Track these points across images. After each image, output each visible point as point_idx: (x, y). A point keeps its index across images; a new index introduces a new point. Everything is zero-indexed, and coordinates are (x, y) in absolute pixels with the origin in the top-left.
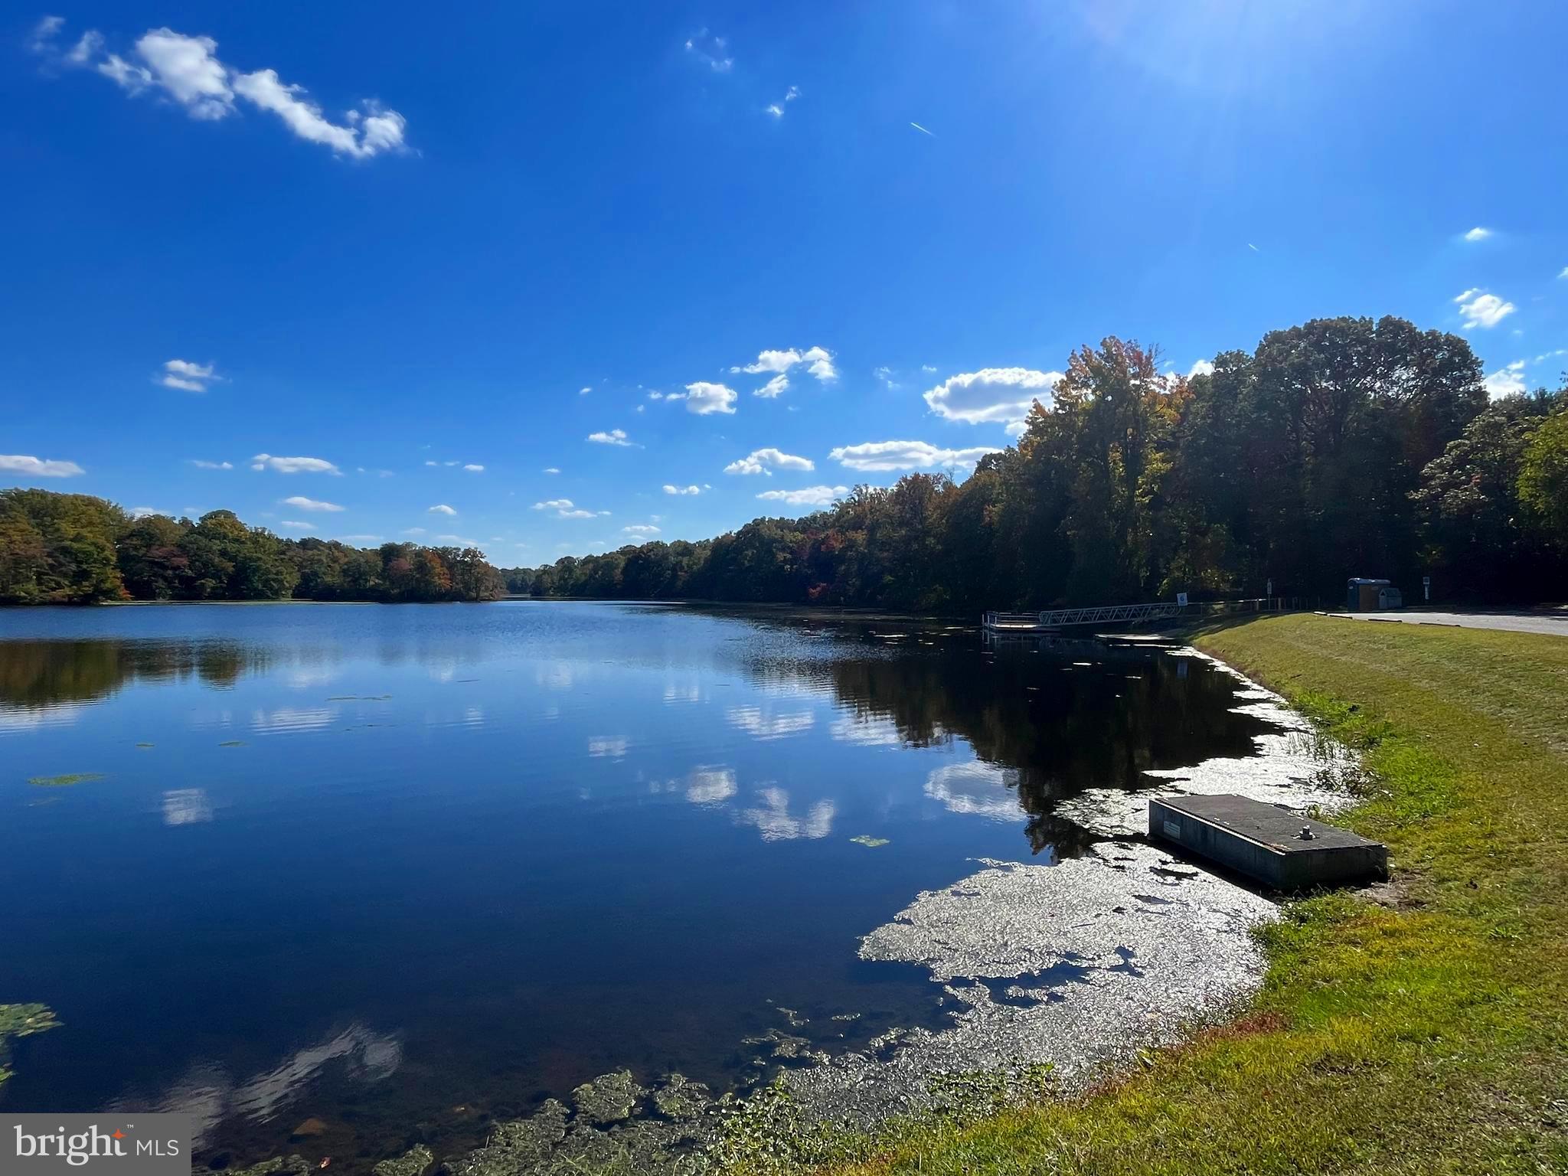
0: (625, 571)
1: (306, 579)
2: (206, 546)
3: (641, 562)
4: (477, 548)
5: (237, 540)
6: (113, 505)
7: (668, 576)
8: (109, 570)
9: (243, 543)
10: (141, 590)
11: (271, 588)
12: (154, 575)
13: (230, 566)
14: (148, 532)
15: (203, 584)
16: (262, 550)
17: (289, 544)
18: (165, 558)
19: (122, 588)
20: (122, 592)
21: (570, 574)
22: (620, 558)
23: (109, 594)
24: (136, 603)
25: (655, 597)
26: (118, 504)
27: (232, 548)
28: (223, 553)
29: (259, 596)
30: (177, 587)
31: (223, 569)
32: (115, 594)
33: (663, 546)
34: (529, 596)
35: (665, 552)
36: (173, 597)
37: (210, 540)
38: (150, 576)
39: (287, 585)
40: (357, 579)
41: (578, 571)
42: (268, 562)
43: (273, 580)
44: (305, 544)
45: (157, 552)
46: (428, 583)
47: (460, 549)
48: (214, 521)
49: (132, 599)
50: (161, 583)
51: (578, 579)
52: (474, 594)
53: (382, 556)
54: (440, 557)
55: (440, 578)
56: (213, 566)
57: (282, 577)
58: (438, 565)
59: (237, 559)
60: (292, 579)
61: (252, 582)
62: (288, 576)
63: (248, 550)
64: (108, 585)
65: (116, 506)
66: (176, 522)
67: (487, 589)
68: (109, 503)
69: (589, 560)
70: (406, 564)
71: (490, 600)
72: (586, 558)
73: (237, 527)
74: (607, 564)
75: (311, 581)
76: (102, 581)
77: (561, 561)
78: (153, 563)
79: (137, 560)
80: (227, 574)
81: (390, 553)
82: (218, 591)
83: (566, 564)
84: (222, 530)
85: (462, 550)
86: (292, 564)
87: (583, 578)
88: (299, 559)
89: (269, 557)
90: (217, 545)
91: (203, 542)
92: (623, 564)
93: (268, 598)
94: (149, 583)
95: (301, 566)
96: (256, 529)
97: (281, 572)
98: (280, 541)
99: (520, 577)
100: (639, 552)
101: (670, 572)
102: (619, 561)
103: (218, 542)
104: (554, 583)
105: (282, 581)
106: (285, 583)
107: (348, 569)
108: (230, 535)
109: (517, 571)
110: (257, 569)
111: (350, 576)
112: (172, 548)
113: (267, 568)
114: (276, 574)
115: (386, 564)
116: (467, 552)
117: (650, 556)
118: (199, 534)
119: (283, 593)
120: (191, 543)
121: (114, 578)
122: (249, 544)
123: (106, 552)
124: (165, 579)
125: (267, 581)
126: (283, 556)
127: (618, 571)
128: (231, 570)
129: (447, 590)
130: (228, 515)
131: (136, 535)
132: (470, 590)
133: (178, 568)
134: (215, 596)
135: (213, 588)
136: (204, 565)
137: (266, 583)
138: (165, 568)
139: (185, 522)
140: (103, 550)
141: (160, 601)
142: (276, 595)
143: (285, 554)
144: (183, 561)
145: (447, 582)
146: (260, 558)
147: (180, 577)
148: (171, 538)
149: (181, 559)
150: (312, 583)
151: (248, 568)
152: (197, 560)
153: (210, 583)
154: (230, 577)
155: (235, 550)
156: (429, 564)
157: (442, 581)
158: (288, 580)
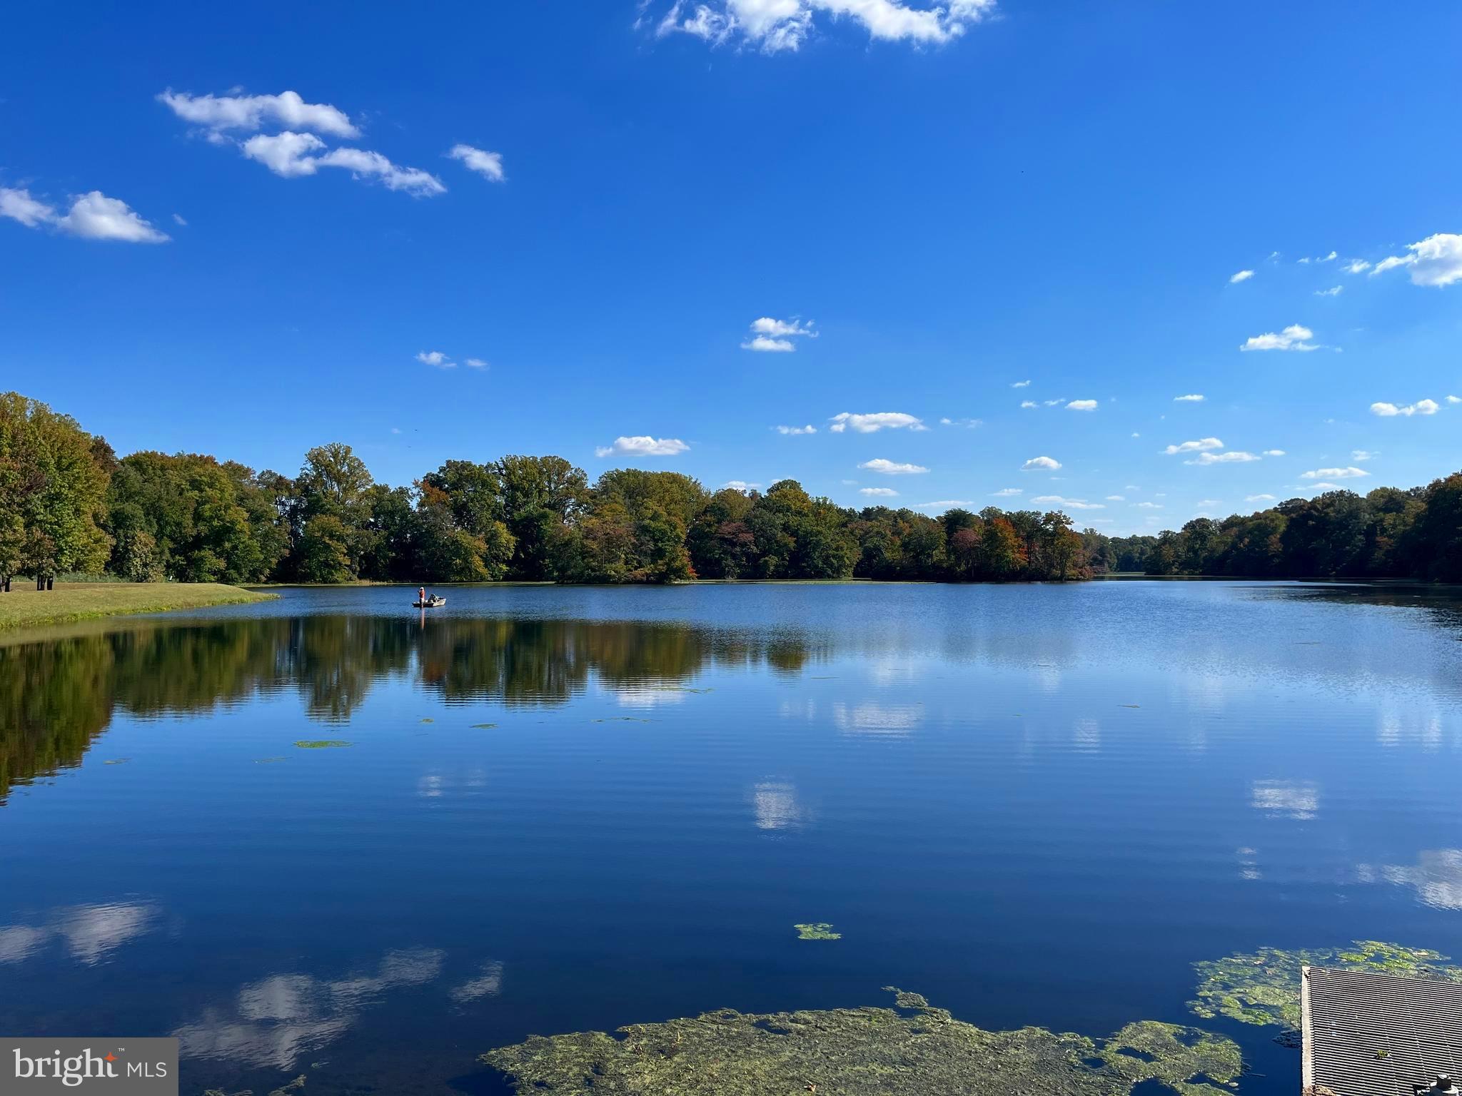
0: (1285, 538)
1: (868, 555)
2: (769, 520)
3: (1311, 523)
4: (1061, 512)
5: (799, 513)
6: (693, 480)
7: (1360, 544)
8: (679, 548)
9: (807, 515)
10: (709, 569)
11: (831, 566)
12: (725, 552)
13: (791, 542)
14: (721, 506)
15: (766, 561)
16: (824, 522)
17: (850, 515)
18: (734, 534)
19: (690, 566)
20: (689, 570)
21: (1203, 541)
22: (1277, 518)
23: (679, 573)
24: (701, 581)
25: (1335, 576)
26: (697, 479)
27: (793, 521)
28: (786, 528)
29: (820, 575)
30: (744, 565)
31: (786, 545)
32: (683, 573)
33: (1352, 498)
34: (1142, 574)
35: (1355, 506)
36: (740, 577)
37: (774, 514)
38: (720, 554)
39: (847, 562)
40: (918, 554)
41: (1215, 539)
42: (829, 537)
43: (834, 556)
44: (868, 513)
45: (726, 528)
46: (1000, 557)
47: (1040, 514)
48: (778, 493)
49: (698, 578)
50: (730, 562)
51: (1213, 551)
52: (1058, 573)
53: (946, 525)
54: (1014, 525)
55: (1013, 552)
56: (776, 542)
57: (842, 553)
58: (1012, 535)
59: (798, 534)
60: (853, 555)
61: (812, 559)
62: (848, 552)
63: (808, 524)
64: (678, 564)
65: (695, 482)
66: (746, 495)
67: (1075, 565)
69: (1233, 522)
70: (973, 535)
71: (1078, 580)
72: (1228, 520)
73: (800, 497)
74: (1258, 527)
75: (874, 557)
76: (673, 559)
77: (1190, 526)
78: (723, 539)
79: (709, 536)
80: (789, 550)
81: (955, 520)
82: (781, 569)
83: (1198, 529)
84: (786, 502)
85: (1043, 515)
86: (853, 537)
87: (1222, 548)
88: (860, 532)
89: (830, 530)
90: (779, 520)
91: (767, 515)
92: (1282, 528)
93: (830, 577)
94: (718, 561)
95: (862, 540)
96: (818, 499)
97: (842, 548)
98: (840, 511)
99: (1137, 548)
100: (1310, 508)
101: (1360, 537)
102: (1277, 522)
103: (781, 515)
104: (1179, 557)
105: (843, 557)
106: (845, 559)
107: (909, 543)
108: (793, 507)
109: (1133, 541)
110: (818, 543)
111: (911, 550)
112: (738, 523)
113: (827, 542)
114: (837, 549)
115: (950, 534)
116: (1049, 518)
117: (1327, 514)
118: (765, 507)
119: (844, 571)
120: (756, 517)
121: (683, 557)
122: (810, 516)
123: (678, 530)
124: (734, 556)
125: (828, 557)
126: (844, 529)
127: (1275, 538)
128: (792, 545)
129: (1024, 567)
130: (794, 485)
131: (709, 511)
132: (1052, 566)
133: (746, 544)
134: (780, 575)
135: (776, 566)
136: (769, 540)
137: (826, 560)
138: (734, 544)
139: (754, 495)
140: (675, 528)
141: (730, 580)
142: (836, 573)
143: (847, 527)
144: (749, 537)
145: (1024, 556)
146: (820, 532)
147: (747, 555)
148: (739, 513)
149: (748, 535)
150: (875, 558)
151: (809, 543)
152: (762, 536)
153: (773, 560)
154: (791, 553)
155: (795, 523)
156: (999, 534)
157: (1018, 555)
158: (848, 556)
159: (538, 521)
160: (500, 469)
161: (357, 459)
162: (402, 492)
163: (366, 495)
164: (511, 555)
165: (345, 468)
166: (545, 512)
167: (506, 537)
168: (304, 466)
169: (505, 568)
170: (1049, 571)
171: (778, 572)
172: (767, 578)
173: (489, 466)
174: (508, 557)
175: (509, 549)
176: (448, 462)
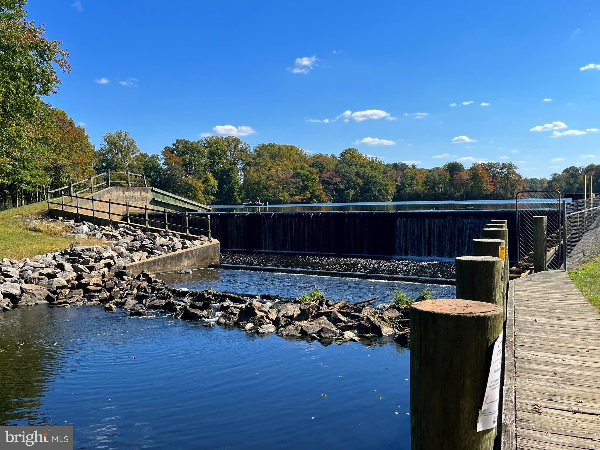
1: (399, 189)
2: (348, 170)
4: (511, 162)
5: (362, 166)
6: (300, 149)
8: (316, 184)
11: (382, 195)
13: (361, 182)
14: (319, 163)
15: (348, 193)
16: (377, 171)
17: (388, 167)
18: (329, 178)
19: (324, 194)
20: (324, 196)
26: (302, 149)
27: (361, 170)
28: (357, 174)
29: (377, 200)
30: (335, 195)
31: (358, 183)
37: (348, 167)
39: (390, 193)
40: (433, 187)
42: (380, 178)
43: (383, 189)
44: (397, 166)
45: (325, 175)
46: (480, 188)
47: (499, 164)
48: (348, 155)
53: (448, 171)
54: (486, 170)
55: (487, 185)
56: (352, 182)
57: (387, 187)
58: (485, 175)
59: (364, 177)
61: (372, 191)
62: (390, 187)
63: (369, 171)
64: (318, 193)
66: (329, 157)
68: (299, 148)
70: (463, 176)
73: (361, 157)
76: (315, 191)
80: (360, 186)
81: (454, 168)
82: (356, 197)
84: (354, 160)
85: (501, 164)
86: (392, 179)
88: (395, 176)
89: (380, 175)
90: (353, 169)
95: (396, 181)
96: (371, 158)
97: (387, 185)
98: (384, 165)
103: (353, 167)
105: (388, 190)
106: (389, 191)
107: (427, 181)
108: (359, 162)
110: (375, 183)
111: (429, 185)
112: (332, 172)
113: (379, 182)
114: (385, 186)
115: (452, 176)
116: (504, 166)
118: (342, 163)
119: (389, 197)
120: (340, 169)
121: (320, 189)
122: (369, 168)
124: (330, 190)
125: (380, 190)
126: (386, 174)
128: (362, 184)
130: (355, 151)
131: (315, 166)
132: (506, 192)
133: (336, 184)
135: (354, 195)
136: (348, 181)
138: (330, 184)
139: (333, 157)
144: (338, 180)
145: (493, 187)
146: (375, 176)
147: (336, 190)
148: (332, 166)
149: (338, 178)
150: (402, 191)
151: (370, 183)
152: (344, 179)
153: (352, 192)
154: (361, 189)
155: (362, 172)
156: (480, 175)
157: (489, 186)
158: (391, 189)
159: (229, 172)
160: (204, 144)
161: (131, 139)
162: (155, 157)
163: (137, 159)
164: (215, 191)
165: (125, 144)
166: (232, 167)
167: (213, 181)
168: (102, 143)
169: (212, 198)
170: (506, 195)
171: (354, 199)
172: (348, 202)
173: (199, 142)
174: (214, 192)
175: (214, 188)
176: (177, 140)
